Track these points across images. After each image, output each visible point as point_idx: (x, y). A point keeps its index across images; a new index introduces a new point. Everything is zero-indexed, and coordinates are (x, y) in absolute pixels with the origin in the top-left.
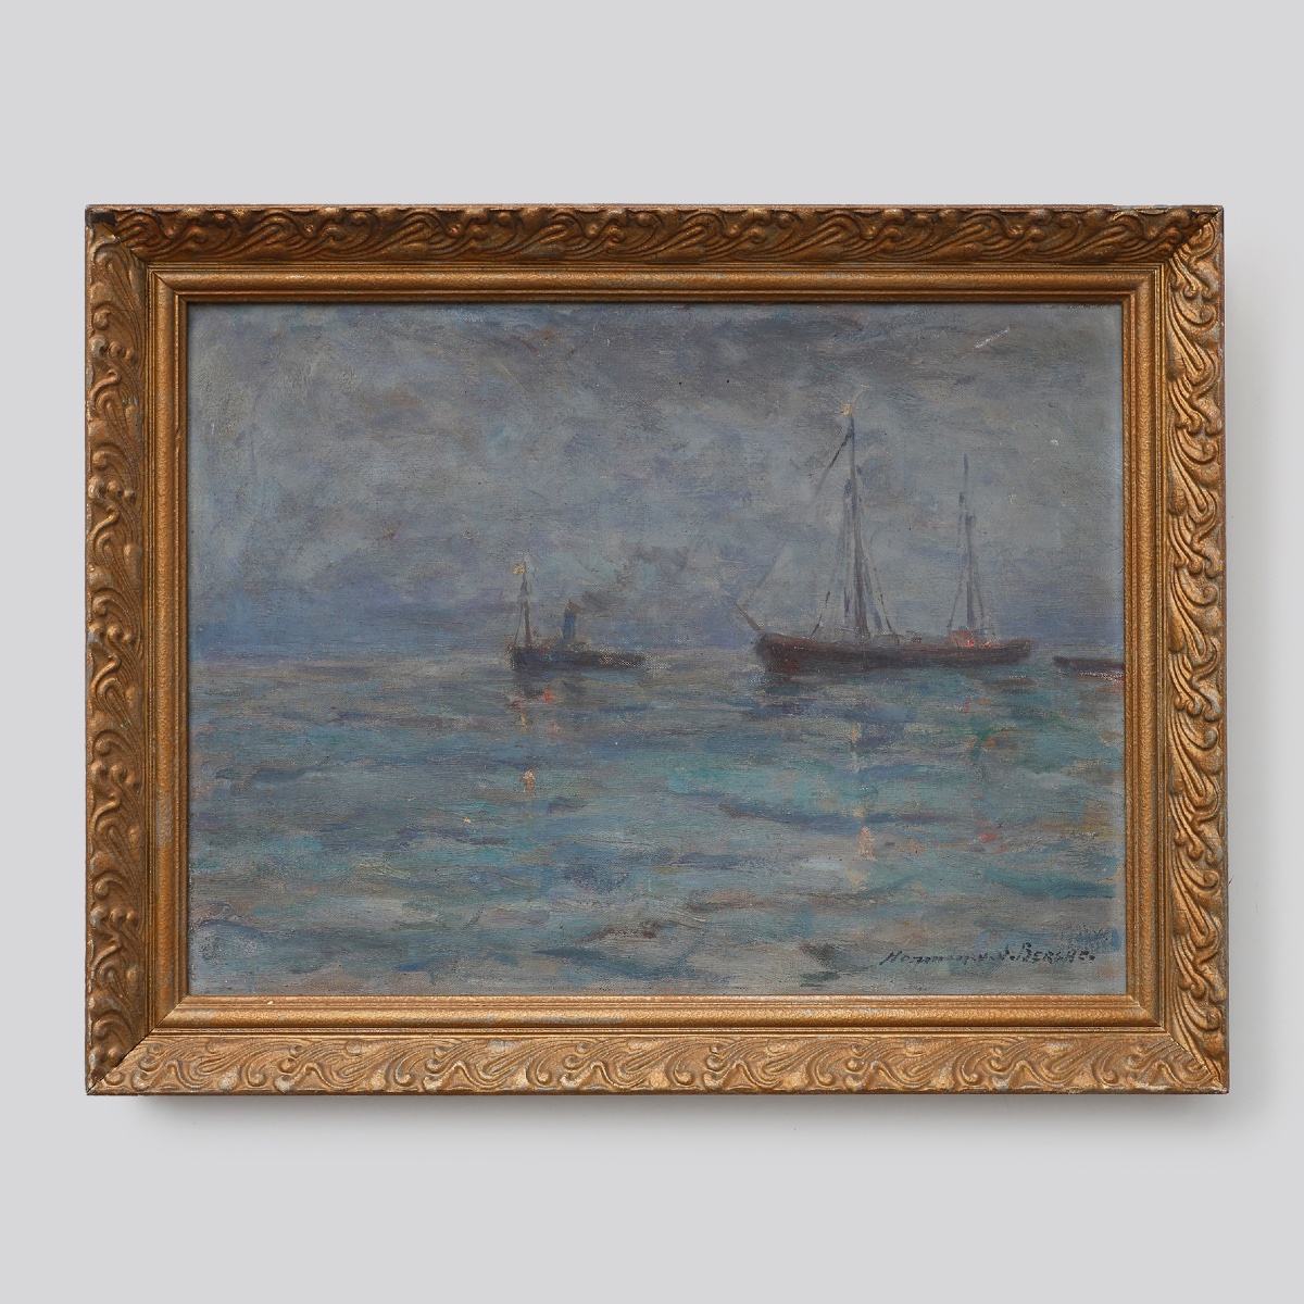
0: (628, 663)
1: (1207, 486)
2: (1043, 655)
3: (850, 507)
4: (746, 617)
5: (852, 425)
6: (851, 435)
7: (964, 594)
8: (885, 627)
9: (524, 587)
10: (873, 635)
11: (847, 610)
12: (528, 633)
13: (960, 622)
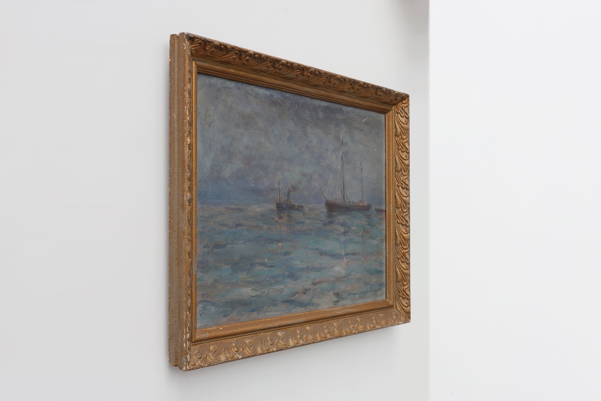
0: (300, 208)
1: (407, 166)
2: (373, 208)
3: (342, 164)
4: (323, 195)
5: (342, 140)
6: (342, 143)
7: (361, 191)
8: (348, 199)
9: (279, 183)
10: (345, 201)
11: (341, 194)
12: (280, 198)
13: (360, 198)
